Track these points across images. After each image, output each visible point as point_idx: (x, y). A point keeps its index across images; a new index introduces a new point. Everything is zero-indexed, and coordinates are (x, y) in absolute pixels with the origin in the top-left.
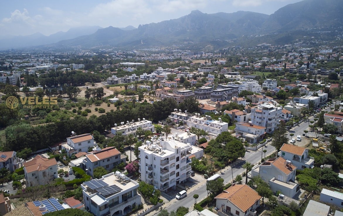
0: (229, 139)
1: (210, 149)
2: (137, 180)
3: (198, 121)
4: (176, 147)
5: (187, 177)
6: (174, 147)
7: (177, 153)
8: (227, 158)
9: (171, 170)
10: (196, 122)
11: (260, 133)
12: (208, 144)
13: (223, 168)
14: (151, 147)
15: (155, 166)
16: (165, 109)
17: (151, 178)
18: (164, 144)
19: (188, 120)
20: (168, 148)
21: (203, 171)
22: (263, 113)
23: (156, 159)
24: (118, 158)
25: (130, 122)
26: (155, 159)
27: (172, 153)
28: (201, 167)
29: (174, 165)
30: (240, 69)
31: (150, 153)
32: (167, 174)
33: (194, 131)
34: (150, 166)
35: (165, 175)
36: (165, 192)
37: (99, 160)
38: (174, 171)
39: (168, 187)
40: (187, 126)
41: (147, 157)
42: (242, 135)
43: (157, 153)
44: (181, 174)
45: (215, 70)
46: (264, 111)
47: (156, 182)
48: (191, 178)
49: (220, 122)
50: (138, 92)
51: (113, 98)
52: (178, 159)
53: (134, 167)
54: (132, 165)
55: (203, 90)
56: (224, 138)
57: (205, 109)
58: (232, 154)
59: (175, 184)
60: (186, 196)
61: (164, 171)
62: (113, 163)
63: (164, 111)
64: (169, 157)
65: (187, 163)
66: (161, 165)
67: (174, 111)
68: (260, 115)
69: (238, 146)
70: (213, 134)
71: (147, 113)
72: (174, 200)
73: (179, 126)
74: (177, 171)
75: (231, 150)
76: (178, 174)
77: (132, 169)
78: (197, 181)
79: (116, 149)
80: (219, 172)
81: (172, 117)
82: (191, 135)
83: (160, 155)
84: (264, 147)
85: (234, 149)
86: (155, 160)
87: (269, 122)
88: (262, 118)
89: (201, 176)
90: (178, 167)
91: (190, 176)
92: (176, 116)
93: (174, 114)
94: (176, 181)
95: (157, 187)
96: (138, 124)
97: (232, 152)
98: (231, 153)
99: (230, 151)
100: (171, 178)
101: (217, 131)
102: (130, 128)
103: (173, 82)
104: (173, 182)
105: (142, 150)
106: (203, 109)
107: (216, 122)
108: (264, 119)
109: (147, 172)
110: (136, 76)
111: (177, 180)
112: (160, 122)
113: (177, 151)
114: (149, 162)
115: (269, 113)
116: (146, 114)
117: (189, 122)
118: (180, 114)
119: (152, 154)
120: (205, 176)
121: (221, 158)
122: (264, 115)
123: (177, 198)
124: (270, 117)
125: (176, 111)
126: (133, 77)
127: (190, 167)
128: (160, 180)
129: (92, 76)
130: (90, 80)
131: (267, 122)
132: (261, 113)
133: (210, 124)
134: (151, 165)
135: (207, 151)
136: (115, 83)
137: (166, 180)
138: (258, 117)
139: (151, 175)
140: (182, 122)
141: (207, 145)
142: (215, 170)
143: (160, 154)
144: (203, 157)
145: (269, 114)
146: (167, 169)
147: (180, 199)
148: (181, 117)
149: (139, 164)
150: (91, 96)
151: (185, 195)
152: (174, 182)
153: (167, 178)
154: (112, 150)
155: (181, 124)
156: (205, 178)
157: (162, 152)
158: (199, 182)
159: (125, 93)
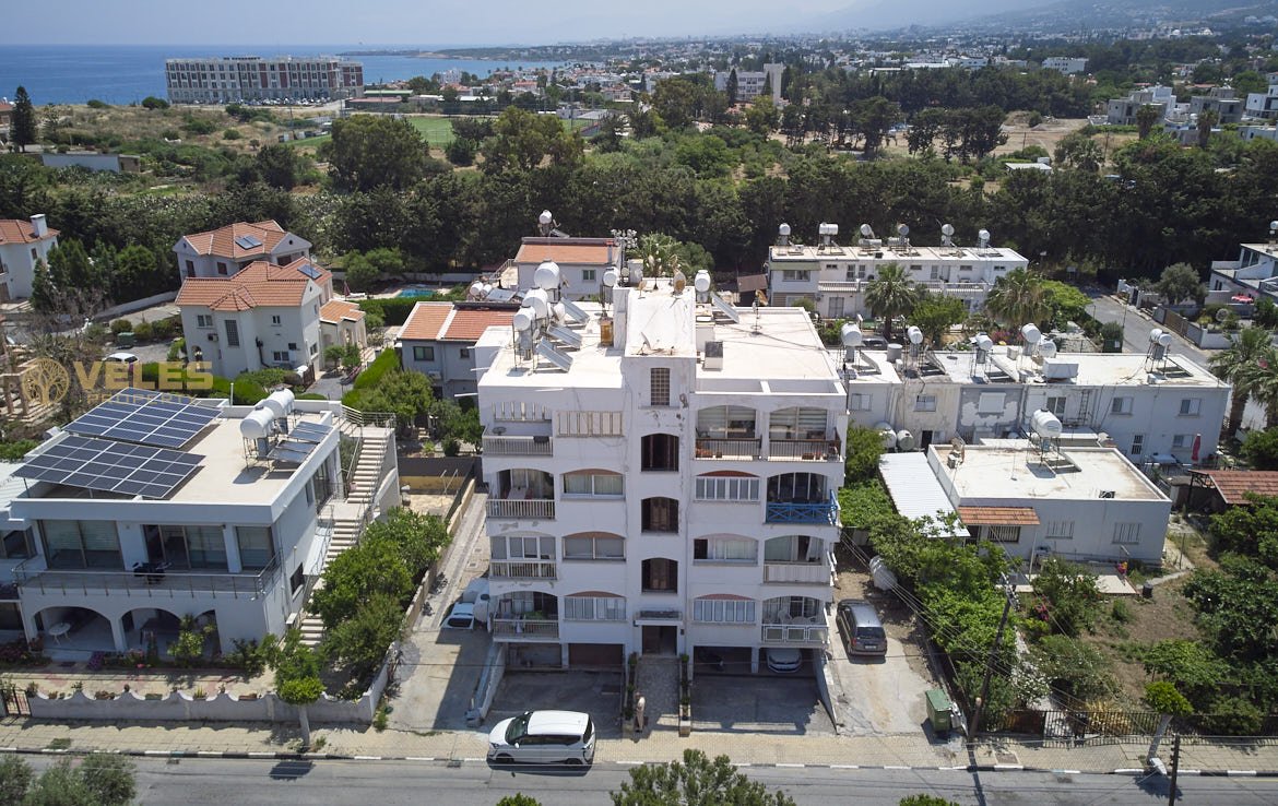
7: (661, 401)
29: (614, 482)
32: (530, 528)
35: (513, 532)
37: (440, 336)
38: (619, 540)
44: (692, 585)
65: (772, 519)
67: (1264, 237)
72: (472, 743)
74: (644, 547)
81: (1232, 275)
100: (575, 576)
104: (599, 611)
112: (1128, 288)
113: (660, 384)
137: (525, 572)
152: (612, 616)
153: (538, 561)
156: (930, 724)
158: (835, 727)
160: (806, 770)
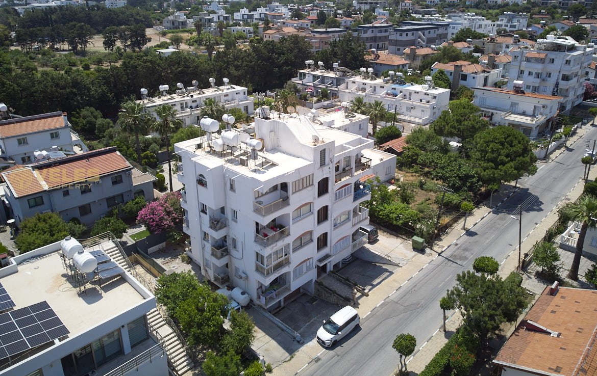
0: (477, 123)
1: (414, 156)
2: (180, 257)
3: (367, 87)
4: (316, 140)
5: (354, 246)
6: (309, 142)
7: (323, 163)
8: (478, 181)
9: (296, 230)
10: (364, 90)
11: (547, 111)
12: (407, 142)
13: (467, 213)
14: (220, 141)
15: (235, 214)
16: (282, 59)
17: (222, 256)
18: (271, 131)
19: (342, 87)
20: (284, 145)
21: (406, 224)
22: (547, 60)
23: (237, 187)
24: (121, 181)
25: (188, 88)
26: (232, 187)
27: (300, 163)
28: (398, 212)
29: (307, 207)
30: (437, 4)
31: (212, 163)
32: (281, 244)
33: (363, 109)
34: (218, 215)
35: (275, 249)
36: (277, 311)
37: (46, 188)
38: (311, 233)
39: (289, 290)
40: (340, 101)
41: (201, 182)
42: (491, 120)
43: (243, 163)
44: (332, 239)
45: (386, 6)
46: (552, 55)
47: (241, 273)
48: (368, 251)
49: (430, 87)
50: (224, 38)
51: (167, 48)
52: (323, 187)
53: (168, 213)
54: (162, 206)
55: (371, 30)
56: (460, 122)
57: (381, 64)
58: (496, 168)
59: (312, 275)
60: (357, 329)
61: (271, 233)
62: (108, 199)
63: (280, 67)
64: (290, 182)
65: (355, 199)
66: (257, 210)
67: (305, 67)
68: (538, 68)
69: (516, 142)
70: (410, 119)
71: (237, 68)
72: (311, 349)
73: (319, 101)
74: (319, 231)
75: (494, 155)
76: (323, 241)
77: (162, 219)
78: (389, 263)
79: (118, 153)
80: (458, 227)
81: (301, 82)
82: (354, 118)
83: (255, 171)
84: (563, 149)
85: (502, 151)
86: (234, 191)
87: (563, 85)
88: (544, 75)
89: (399, 240)
90: (323, 215)
91: (365, 243)
92: (311, 78)
93: (305, 74)
94: (318, 267)
95: (243, 293)
96: (209, 93)
97: (497, 163)
98: (493, 164)
99: (489, 160)
100: (296, 258)
101: (423, 111)
102: (186, 103)
103: (301, 21)
104: (304, 269)
105: (186, 152)
106: (376, 63)
107: (417, 87)
108: (550, 76)
109: (205, 235)
110: (226, 14)
111: (320, 260)
112: (271, 94)
113: (323, 156)
114: (211, 198)
115: (568, 58)
116: (233, 71)
117: (346, 91)
118: (322, 72)
119: (222, 167)
120: (415, 242)
121: (458, 183)
122: (552, 65)
123: (323, 342)
124: (567, 70)
125: (309, 65)
126: (219, 17)
127: (367, 211)
128: (254, 268)
129: (134, 14)
130: (128, 20)
131: (557, 85)
132: (541, 61)
133: (401, 92)
134: (223, 210)
135: (405, 162)
136: (180, 27)
137: (278, 266)
138: (530, 73)
139: (222, 247)
140: (326, 92)
141: (405, 145)
142: (446, 220)
143: (253, 168)
144: (394, 178)
145: (568, 62)
146: (281, 227)
147: (334, 345)
148: (323, 79)
149: (183, 205)
150: (118, 44)
151: (352, 325)
152: (309, 269)
153: (284, 258)
154: (104, 157)
155: (325, 95)
156: (415, 249)
157: (260, 160)
158: (397, 265)
159: (196, 42)
160: (409, 282)
